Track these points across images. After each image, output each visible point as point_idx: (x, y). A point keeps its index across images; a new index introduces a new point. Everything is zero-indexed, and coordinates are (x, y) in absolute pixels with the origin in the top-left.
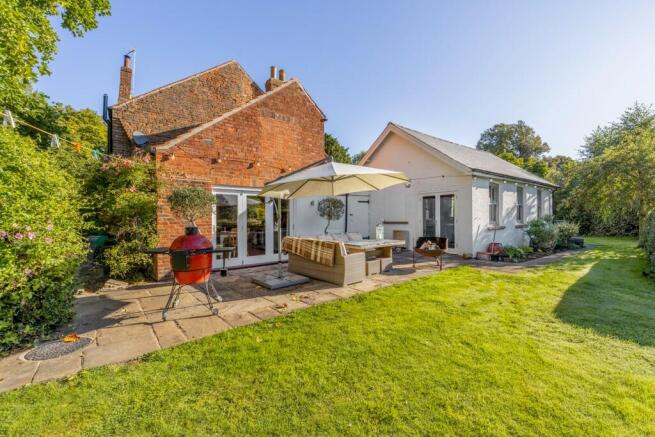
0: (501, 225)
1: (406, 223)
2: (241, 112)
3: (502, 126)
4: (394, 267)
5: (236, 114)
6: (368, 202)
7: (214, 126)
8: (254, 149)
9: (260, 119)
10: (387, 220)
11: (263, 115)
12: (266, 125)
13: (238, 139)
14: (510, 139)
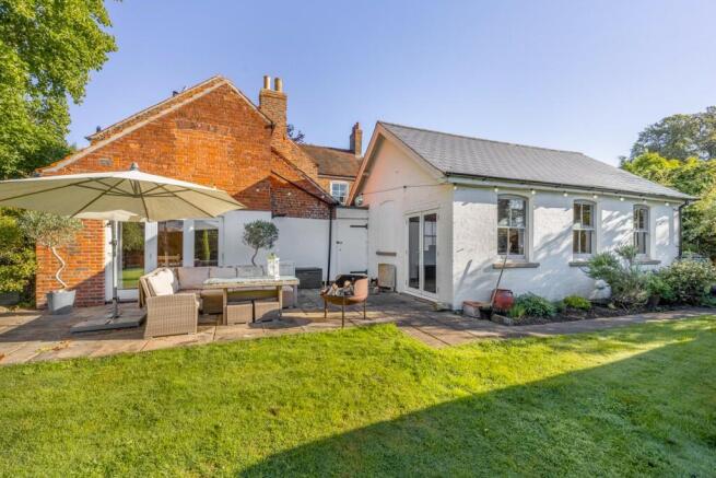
0: (531, 260)
1: (394, 254)
2: (148, 125)
3: (678, 117)
4: (284, 315)
5: (142, 128)
6: (366, 226)
7: (113, 143)
8: (165, 166)
9: (175, 131)
10: (382, 251)
11: (179, 126)
12: (182, 137)
13: (144, 156)
14: (692, 135)
